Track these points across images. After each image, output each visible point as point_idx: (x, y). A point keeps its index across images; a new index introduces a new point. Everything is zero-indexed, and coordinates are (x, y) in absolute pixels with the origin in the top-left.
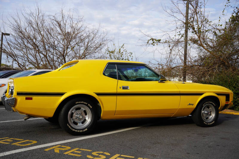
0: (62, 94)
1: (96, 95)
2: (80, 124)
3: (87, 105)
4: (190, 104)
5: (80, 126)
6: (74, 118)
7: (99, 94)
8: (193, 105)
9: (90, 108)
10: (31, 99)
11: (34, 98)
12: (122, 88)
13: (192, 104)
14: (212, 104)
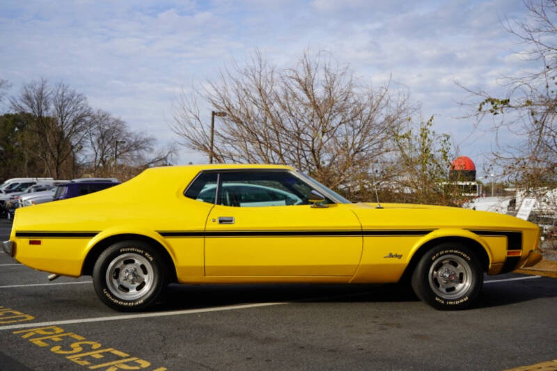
0: (92, 235)
1: (160, 236)
2: (133, 291)
3: (143, 255)
4: (391, 256)
5: (133, 294)
6: (121, 279)
7: (165, 234)
8: (400, 257)
9: (149, 260)
10: (39, 243)
11: (45, 241)
12: (217, 221)
13: (396, 256)
14: (462, 257)
